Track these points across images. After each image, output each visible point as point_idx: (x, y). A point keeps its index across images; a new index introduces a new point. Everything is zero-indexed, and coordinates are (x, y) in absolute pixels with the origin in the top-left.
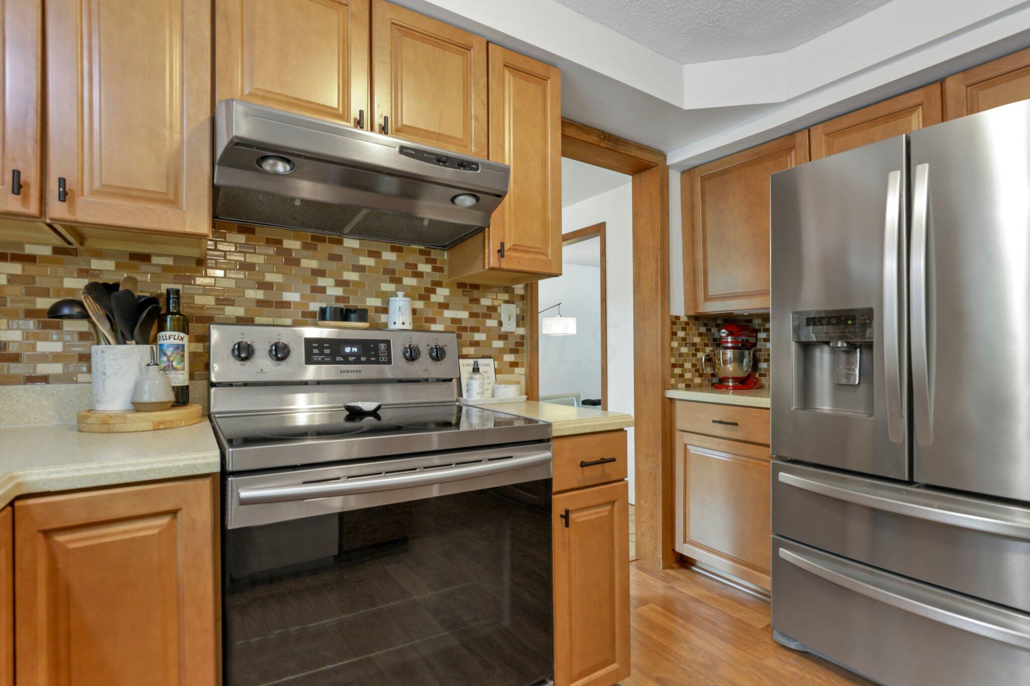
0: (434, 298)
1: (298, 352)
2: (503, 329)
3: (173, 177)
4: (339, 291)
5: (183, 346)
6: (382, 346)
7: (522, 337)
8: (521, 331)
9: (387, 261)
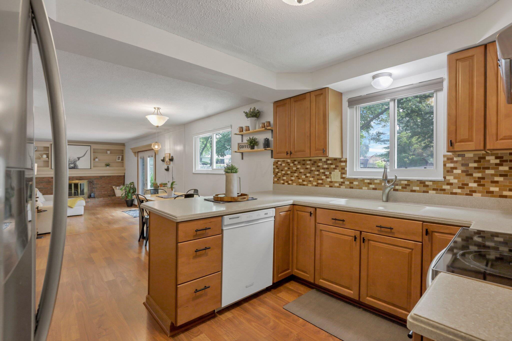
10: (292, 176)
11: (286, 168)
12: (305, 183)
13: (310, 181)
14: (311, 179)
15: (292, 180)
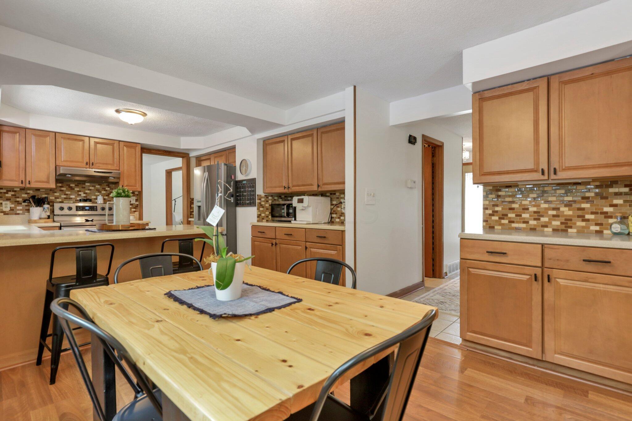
1: (74, 209)
2: (131, 203)
3: (48, 178)
4: (85, 195)
5: (49, 208)
6: (95, 207)
7: (137, 205)
8: (137, 203)
9: (97, 188)
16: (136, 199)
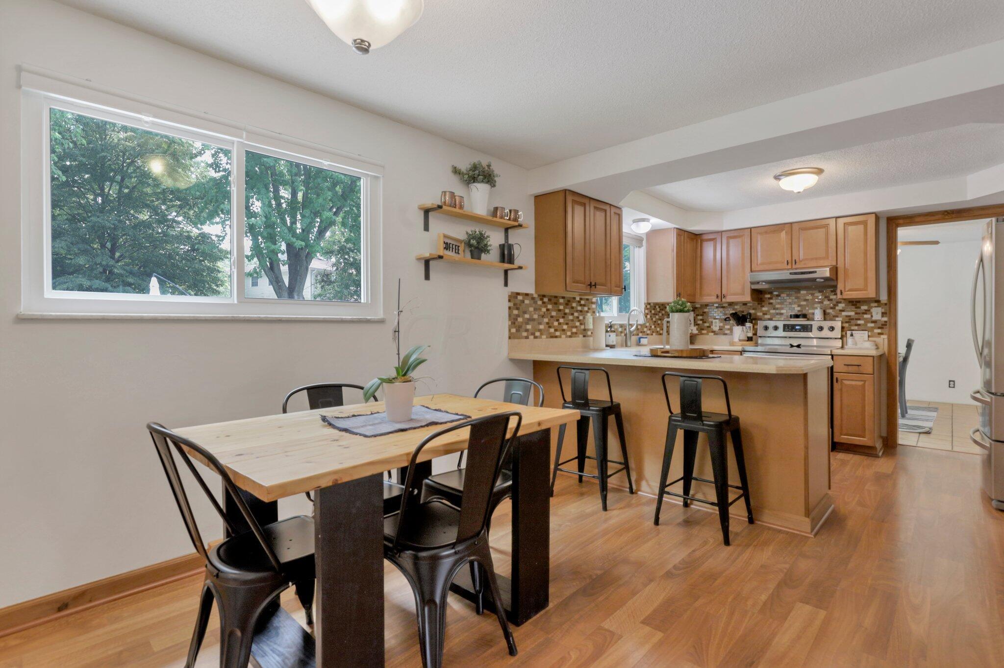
0: (837, 308)
1: (781, 328)
2: (874, 318)
4: (799, 309)
5: (750, 327)
6: (809, 326)
7: (886, 322)
8: (885, 319)
9: (817, 297)
10: (540, 324)
11: (531, 309)
12: (558, 334)
13: (564, 330)
14: (565, 327)
15: (540, 330)
16: (883, 311)
